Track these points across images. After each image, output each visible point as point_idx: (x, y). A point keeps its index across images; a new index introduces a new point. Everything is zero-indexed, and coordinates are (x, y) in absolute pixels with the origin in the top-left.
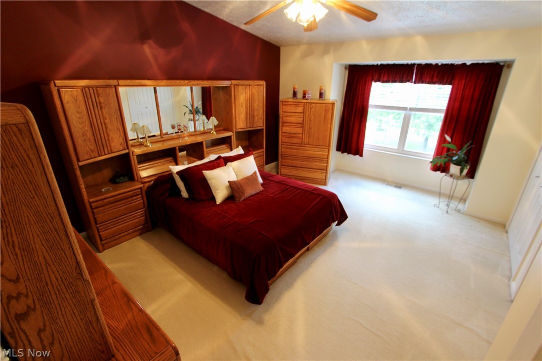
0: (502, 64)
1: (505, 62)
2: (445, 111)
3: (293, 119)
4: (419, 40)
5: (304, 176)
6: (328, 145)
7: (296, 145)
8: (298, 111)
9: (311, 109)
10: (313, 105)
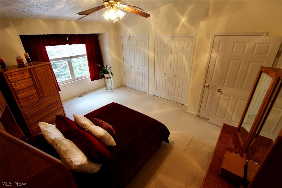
0: (97, 34)
1: (98, 34)
2: (86, 55)
3: (24, 85)
4: (74, 23)
5: (51, 120)
6: (57, 91)
7: (36, 103)
8: (26, 77)
9: (36, 72)
10: (36, 68)
